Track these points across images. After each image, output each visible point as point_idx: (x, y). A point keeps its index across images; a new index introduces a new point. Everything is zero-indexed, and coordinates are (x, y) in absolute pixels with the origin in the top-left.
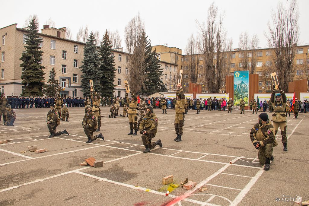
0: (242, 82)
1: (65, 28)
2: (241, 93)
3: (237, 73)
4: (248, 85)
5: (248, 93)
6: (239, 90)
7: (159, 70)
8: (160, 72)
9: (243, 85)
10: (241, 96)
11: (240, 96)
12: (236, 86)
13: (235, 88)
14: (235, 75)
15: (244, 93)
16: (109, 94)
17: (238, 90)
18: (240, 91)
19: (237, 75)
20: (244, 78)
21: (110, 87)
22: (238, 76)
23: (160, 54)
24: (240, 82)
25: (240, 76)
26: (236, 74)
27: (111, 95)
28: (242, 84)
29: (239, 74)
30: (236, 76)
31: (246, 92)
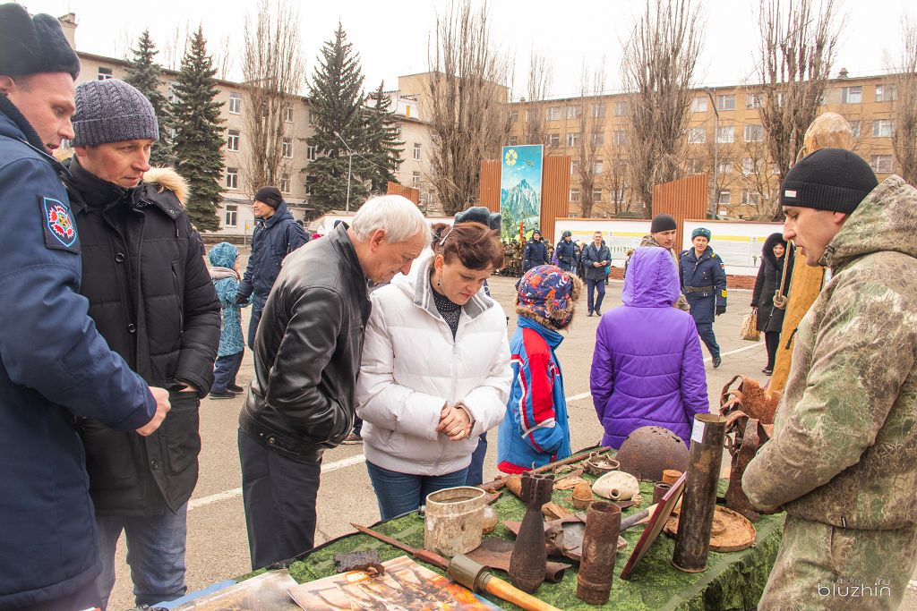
0: (523, 182)
1: (73, 15)
2: (518, 216)
3: (511, 151)
4: (538, 190)
5: (537, 219)
6: (513, 207)
7: (393, 147)
8: (394, 151)
9: (526, 192)
10: (518, 228)
11: (516, 226)
12: (506, 193)
13: (503, 201)
14: (505, 160)
15: (530, 216)
16: (200, 215)
17: (511, 207)
18: (516, 210)
19: (511, 158)
20: (528, 170)
21: (202, 193)
22: (514, 162)
23: (416, 100)
24: (519, 182)
25: (519, 161)
26: (507, 156)
27: (209, 218)
28: (523, 188)
29: (515, 156)
30: (508, 162)
31: (534, 213)
